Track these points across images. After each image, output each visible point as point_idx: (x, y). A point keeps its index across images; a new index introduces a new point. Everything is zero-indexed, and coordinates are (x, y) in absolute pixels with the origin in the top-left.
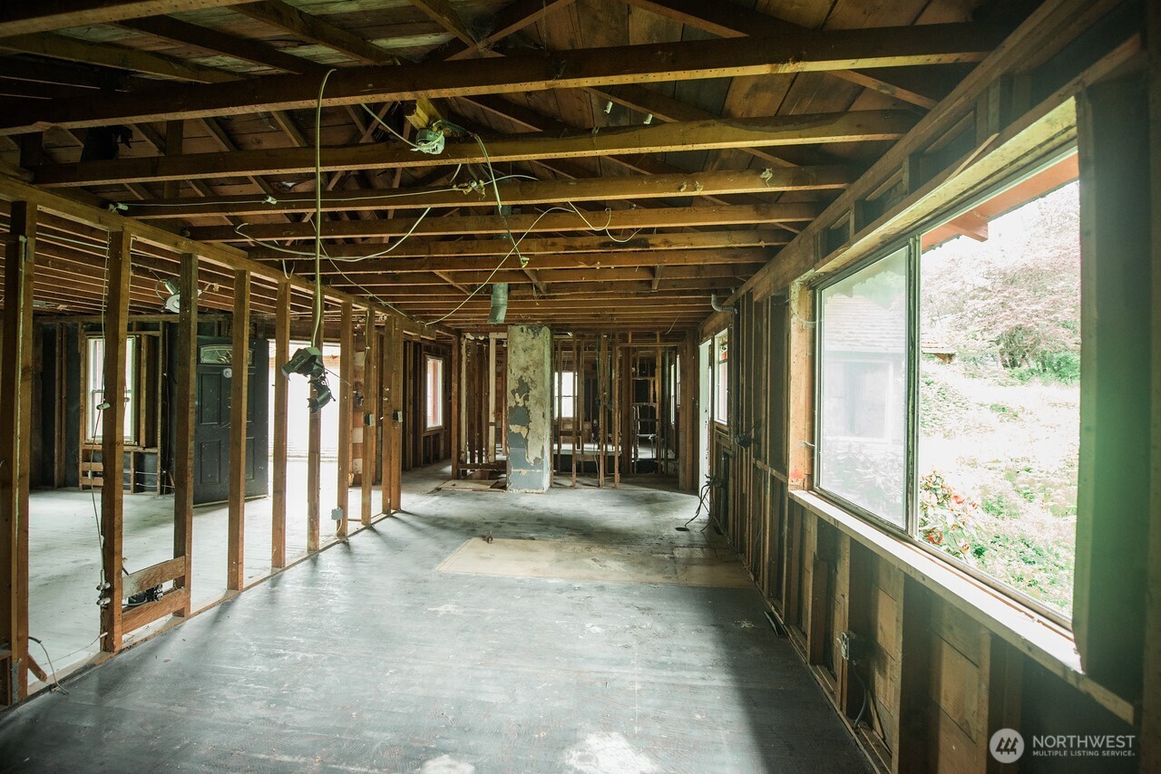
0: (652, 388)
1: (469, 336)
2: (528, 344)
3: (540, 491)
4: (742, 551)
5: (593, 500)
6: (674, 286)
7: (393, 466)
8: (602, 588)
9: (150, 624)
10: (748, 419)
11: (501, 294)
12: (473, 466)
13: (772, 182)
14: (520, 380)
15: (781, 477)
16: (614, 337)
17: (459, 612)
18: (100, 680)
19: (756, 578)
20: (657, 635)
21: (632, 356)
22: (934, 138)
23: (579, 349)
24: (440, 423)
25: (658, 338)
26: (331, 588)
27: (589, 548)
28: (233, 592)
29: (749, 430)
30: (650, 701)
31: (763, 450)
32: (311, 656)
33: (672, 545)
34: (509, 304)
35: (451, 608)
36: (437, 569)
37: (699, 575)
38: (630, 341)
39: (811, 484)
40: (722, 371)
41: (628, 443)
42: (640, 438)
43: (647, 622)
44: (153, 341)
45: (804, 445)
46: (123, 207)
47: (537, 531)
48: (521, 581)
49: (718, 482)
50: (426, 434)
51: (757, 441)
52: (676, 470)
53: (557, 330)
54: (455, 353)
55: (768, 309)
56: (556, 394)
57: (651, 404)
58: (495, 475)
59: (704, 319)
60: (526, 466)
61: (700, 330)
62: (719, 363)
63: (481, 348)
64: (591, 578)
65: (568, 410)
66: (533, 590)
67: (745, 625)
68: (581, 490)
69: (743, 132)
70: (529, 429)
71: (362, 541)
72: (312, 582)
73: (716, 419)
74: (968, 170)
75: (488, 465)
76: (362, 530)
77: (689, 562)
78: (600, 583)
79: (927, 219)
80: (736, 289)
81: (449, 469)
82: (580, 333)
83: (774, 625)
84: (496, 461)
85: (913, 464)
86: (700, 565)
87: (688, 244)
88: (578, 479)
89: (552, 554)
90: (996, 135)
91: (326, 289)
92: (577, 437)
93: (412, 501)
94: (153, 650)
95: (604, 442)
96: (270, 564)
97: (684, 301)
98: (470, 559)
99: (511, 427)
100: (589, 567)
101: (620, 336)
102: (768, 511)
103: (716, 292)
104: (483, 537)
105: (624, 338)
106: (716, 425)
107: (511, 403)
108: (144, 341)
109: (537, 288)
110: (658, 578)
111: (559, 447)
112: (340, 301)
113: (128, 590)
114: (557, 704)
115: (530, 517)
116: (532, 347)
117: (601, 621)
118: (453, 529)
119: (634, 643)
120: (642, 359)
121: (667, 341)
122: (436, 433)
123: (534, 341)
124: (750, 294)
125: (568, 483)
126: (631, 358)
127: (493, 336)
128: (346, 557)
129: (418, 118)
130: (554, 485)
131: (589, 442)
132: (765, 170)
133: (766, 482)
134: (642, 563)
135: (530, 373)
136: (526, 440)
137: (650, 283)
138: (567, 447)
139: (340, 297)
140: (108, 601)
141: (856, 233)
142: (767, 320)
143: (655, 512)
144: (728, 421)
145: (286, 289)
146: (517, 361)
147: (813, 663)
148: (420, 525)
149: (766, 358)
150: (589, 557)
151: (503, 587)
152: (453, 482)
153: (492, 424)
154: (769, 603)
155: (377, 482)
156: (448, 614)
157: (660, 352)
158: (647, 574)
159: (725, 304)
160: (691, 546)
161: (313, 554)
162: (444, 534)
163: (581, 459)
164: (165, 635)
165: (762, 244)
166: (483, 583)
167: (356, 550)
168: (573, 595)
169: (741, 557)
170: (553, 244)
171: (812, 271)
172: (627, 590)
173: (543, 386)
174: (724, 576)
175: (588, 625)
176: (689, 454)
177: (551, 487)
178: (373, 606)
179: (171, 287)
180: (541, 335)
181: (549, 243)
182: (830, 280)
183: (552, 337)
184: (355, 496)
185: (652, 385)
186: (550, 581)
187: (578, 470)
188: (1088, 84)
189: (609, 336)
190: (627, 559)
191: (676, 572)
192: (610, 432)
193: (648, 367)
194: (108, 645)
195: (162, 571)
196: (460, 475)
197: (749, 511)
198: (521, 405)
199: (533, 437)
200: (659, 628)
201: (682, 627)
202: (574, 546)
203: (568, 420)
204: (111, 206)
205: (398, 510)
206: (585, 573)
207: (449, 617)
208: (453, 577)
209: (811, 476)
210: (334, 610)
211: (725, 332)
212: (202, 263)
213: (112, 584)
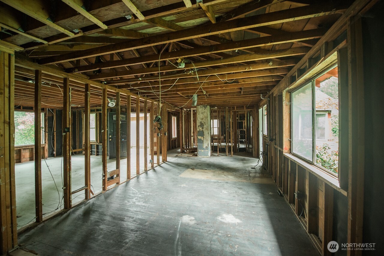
0: (244, 124)
1: (185, 109)
2: (203, 111)
3: (208, 157)
4: (272, 175)
5: (224, 160)
6: (248, 92)
7: (165, 149)
8: (227, 183)
9: (111, 185)
10: (273, 133)
11: (195, 97)
12: (187, 149)
13: (272, 65)
14: (201, 123)
15: (281, 150)
16: (230, 108)
17: (187, 186)
18: (104, 196)
19: (276, 182)
20: (243, 194)
21: (236, 114)
22: (314, 55)
23: (219, 112)
24: (176, 136)
25: (245, 108)
26: (152, 180)
27: (223, 172)
28: (128, 180)
29: (273, 137)
30: (240, 209)
31: (277, 142)
32: (151, 194)
33: (249, 172)
34: (198, 100)
35: (185, 185)
36: (179, 176)
37: (257, 180)
38: (235, 109)
39: (290, 151)
40: (265, 118)
41: (236, 142)
42: (240, 141)
43: (240, 191)
44: (100, 114)
45: (288, 140)
46: (105, 82)
47: (207, 168)
48: (203, 180)
49: (265, 154)
50: (172, 140)
51: (275, 139)
52: (252, 151)
53: (212, 107)
54: (181, 115)
55: (277, 99)
56: (212, 127)
57: (244, 129)
58: (194, 152)
59: (260, 101)
60: (203, 149)
61: (259, 105)
62: (265, 115)
63: (188, 113)
64: (224, 180)
65: (216, 132)
66: (207, 182)
67: (271, 193)
68: (221, 157)
69: (261, 56)
70: (204, 138)
71: (158, 169)
72: (147, 178)
73: (264, 134)
74: (320, 65)
75: (191, 149)
76: (157, 166)
77: (254, 177)
78: (226, 181)
79: (315, 75)
80: (269, 92)
81: (180, 150)
82: (219, 107)
83: (279, 194)
84: (194, 148)
85: (314, 143)
86: (258, 178)
87: (250, 81)
88: (220, 154)
89: (212, 174)
90: (324, 58)
91: (147, 98)
92: (219, 140)
93: (169, 159)
94: (113, 191)
95: (228, 142)
96: (136, 173)
97: (252, 96)
98: (188, 174)
99: (198, 137)
100: (223, 177)
101: (232, 108)
102: (278, 161)
103: (262, 93)
104: (192, 169)
105: (234, 108)
106: (264, 135)
107: (198, 130)
108: (98, 114)
109: (206, 95)
110: (245, 181)
111: (213, 144)
112: (151, 101)
113: (108, 176)
114: (215, 207)
115: (205, 164)
116: (204, 112)
117: (227, 190)
118: (182, 166)
119: (236, 196)
120: (240, 115)
121: (248, 109)
122: (175, 139)
123: (205, 110)
124: (272, 94)
125: (216, 155)
126: (236, 115)
127: (192, 109)
128: (154, 173)
129: (179, 61)
130: (212, 155)
131: (223, 142)
132: (270, 62)
133: (278, 152)
134: (239, 177)
135: (204, 120)
136: (203, 141)
137: (240, 92)
138: (216, 144)
139: (151, 100)
140: (104, 178)
141: (298, 78)
142: (277, 102)
143: (244, 163)
144: (267, 134)
145: (138, 99)
146: (199, 117)
147: (290, 203)
148: (173, 165)
149: (277, 114)
150: (223, 175)
151: (198, 181)
152: (181, 154)
153: (192, 136)
154: (279, 188)
155: (161, 153)
156: (184, 187)
157: (246, 112)
158: (241, 180)
159: (266, 97)
160: (255, 173)
161: (146, 171)
162: (180, 168)
163: (220, 147)
164: (115, 188)
165: (274, 80)
166: (193, 180)
167: (157, 171)
168: (219, 184)
169: (272, 176)
170: (211, 84)
171: (288, 88)
172: (235, 183)
173: (208, 124)
174: (265, 181)
175: (223, 191)
176: (256, 145)
177: (211, 156)
178: (164, 184)
179: (110, 100)
180: (207, 108)
181: (210, 83)
182: (294, 90)
183: (210, 109)
184: (155, 157)
185: (244, 123)
186: (212, 180)
187: (220, 151)
188: (339, 49)
189: (228, 108)
190: (235, 176)
191: (250, 180)
192: (230, 139)
193: (242, 117)
194: (104, 189)
195: (114, 172)
196: (183, 152)
197: (274, 162)
198: (201, 130)
199: (205, 140)
200: (244, 193)
201: (251, 193)
202: (218, 172)
203: (216, 135)
204: (103, 83)
205: (166, 161)
206: (222, 179)
207: (184, 188)
208: (185, 178)
209: (290, 149)
210: (154, 184)
211: (266, 106)
212: (121, 95)
213: (105, 174)
